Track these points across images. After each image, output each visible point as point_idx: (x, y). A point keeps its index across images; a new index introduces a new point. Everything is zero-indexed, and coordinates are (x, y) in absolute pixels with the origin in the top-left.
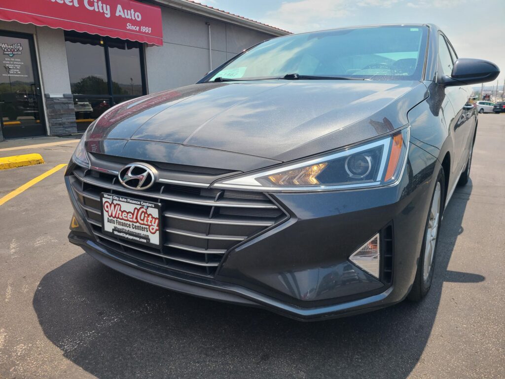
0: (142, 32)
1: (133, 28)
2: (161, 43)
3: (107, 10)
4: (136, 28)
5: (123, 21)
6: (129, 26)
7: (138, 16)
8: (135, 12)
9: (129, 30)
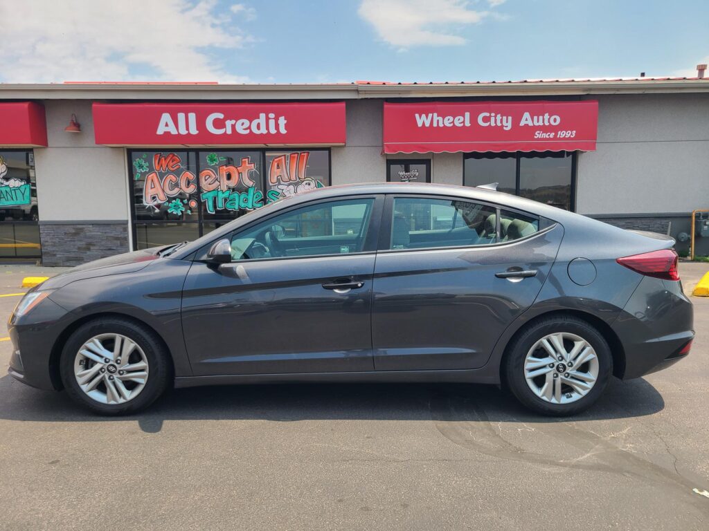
0: (560, 139)
1: (545, 135)
2: (593, 147)
3: (507, 122)
4: (549, 135)
5: (531, 130)
6: (538, 135)
7: (556, 120)
8: (550, 115)
9: (538, 139)
